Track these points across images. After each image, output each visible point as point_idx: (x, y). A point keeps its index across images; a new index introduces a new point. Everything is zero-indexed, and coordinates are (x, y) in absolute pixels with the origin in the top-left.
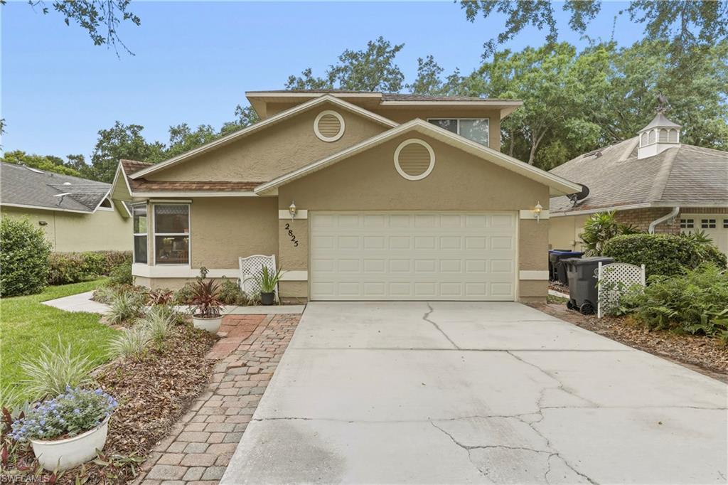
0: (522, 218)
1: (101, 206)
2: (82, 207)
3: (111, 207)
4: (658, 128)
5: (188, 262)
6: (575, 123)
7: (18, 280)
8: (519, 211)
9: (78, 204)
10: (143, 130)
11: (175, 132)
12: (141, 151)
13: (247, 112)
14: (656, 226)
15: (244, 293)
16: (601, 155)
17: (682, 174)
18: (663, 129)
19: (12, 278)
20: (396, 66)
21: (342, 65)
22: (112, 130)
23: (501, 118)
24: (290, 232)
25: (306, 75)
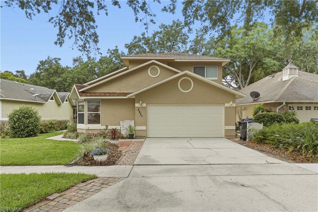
0: (225, 106)
1: (50, 99)
2: (42, 100)
3: (53, 100)
4: (289, 68)
5: (100, 123)
6: (267, 60)
7: (31, 131)
8: (224, 104)
9: (40, 99)
10: (61, 60)
11: (75, 61)
12: (59, 71)
13: (113, 52)
14: (279, 109)
15: (122, 134)
16: (274, 77)
17: (292, 89)
18: (291, 69)
19: (29, 130)
20: (185, 32)
21: (159, 30)
22: (46, 60)
23: (223, 66)
24: (140, 112)
25: (142, 35)
